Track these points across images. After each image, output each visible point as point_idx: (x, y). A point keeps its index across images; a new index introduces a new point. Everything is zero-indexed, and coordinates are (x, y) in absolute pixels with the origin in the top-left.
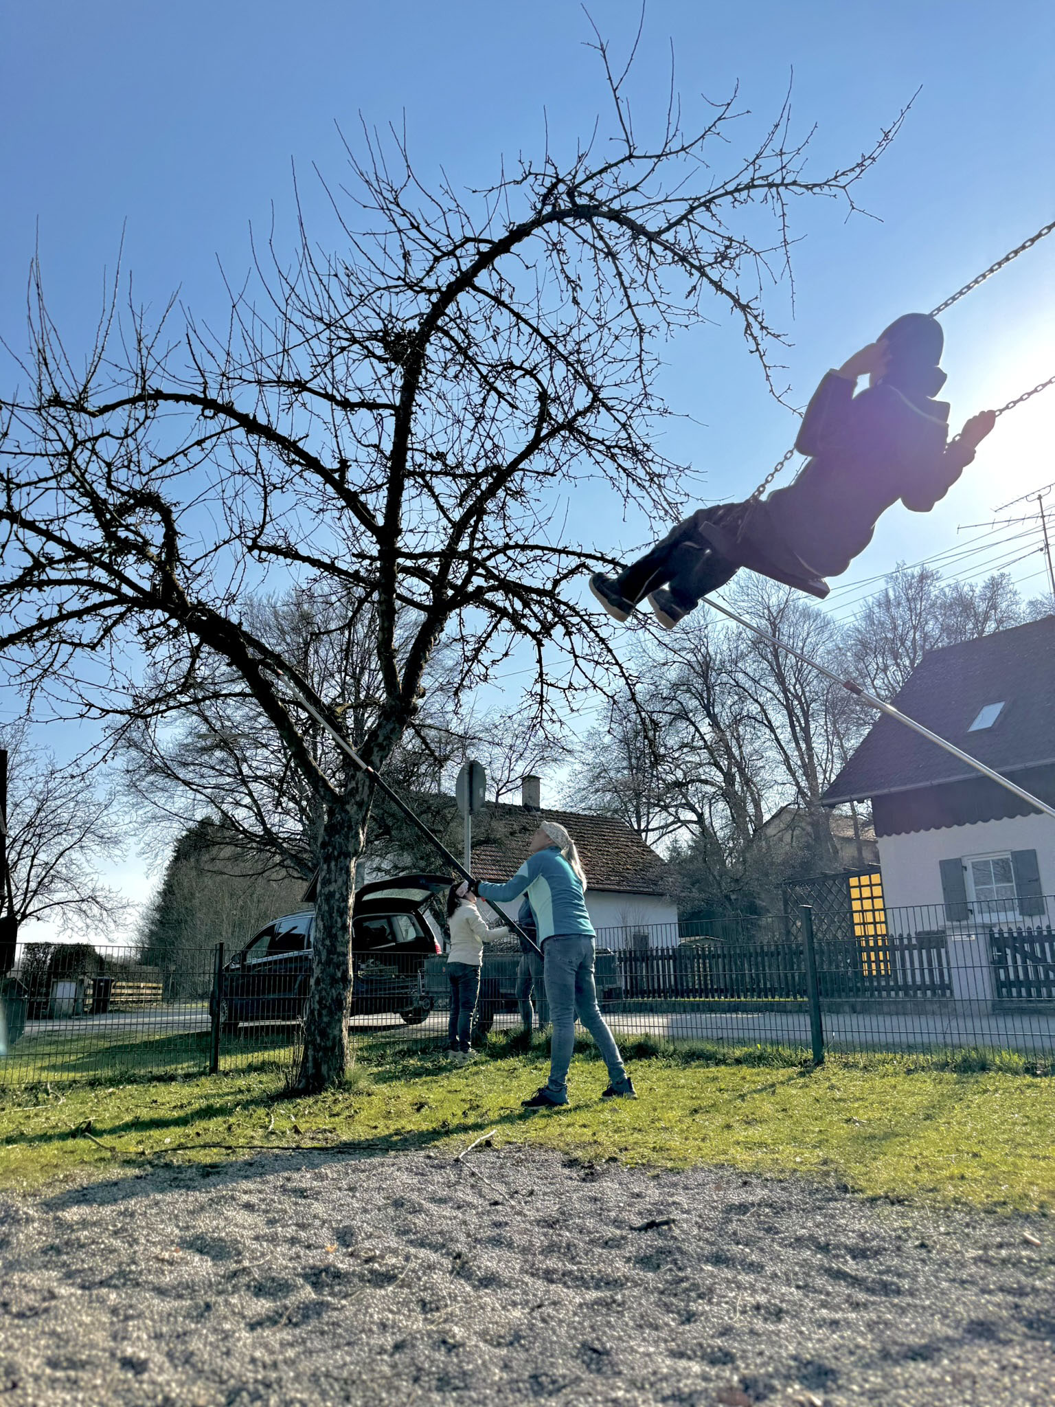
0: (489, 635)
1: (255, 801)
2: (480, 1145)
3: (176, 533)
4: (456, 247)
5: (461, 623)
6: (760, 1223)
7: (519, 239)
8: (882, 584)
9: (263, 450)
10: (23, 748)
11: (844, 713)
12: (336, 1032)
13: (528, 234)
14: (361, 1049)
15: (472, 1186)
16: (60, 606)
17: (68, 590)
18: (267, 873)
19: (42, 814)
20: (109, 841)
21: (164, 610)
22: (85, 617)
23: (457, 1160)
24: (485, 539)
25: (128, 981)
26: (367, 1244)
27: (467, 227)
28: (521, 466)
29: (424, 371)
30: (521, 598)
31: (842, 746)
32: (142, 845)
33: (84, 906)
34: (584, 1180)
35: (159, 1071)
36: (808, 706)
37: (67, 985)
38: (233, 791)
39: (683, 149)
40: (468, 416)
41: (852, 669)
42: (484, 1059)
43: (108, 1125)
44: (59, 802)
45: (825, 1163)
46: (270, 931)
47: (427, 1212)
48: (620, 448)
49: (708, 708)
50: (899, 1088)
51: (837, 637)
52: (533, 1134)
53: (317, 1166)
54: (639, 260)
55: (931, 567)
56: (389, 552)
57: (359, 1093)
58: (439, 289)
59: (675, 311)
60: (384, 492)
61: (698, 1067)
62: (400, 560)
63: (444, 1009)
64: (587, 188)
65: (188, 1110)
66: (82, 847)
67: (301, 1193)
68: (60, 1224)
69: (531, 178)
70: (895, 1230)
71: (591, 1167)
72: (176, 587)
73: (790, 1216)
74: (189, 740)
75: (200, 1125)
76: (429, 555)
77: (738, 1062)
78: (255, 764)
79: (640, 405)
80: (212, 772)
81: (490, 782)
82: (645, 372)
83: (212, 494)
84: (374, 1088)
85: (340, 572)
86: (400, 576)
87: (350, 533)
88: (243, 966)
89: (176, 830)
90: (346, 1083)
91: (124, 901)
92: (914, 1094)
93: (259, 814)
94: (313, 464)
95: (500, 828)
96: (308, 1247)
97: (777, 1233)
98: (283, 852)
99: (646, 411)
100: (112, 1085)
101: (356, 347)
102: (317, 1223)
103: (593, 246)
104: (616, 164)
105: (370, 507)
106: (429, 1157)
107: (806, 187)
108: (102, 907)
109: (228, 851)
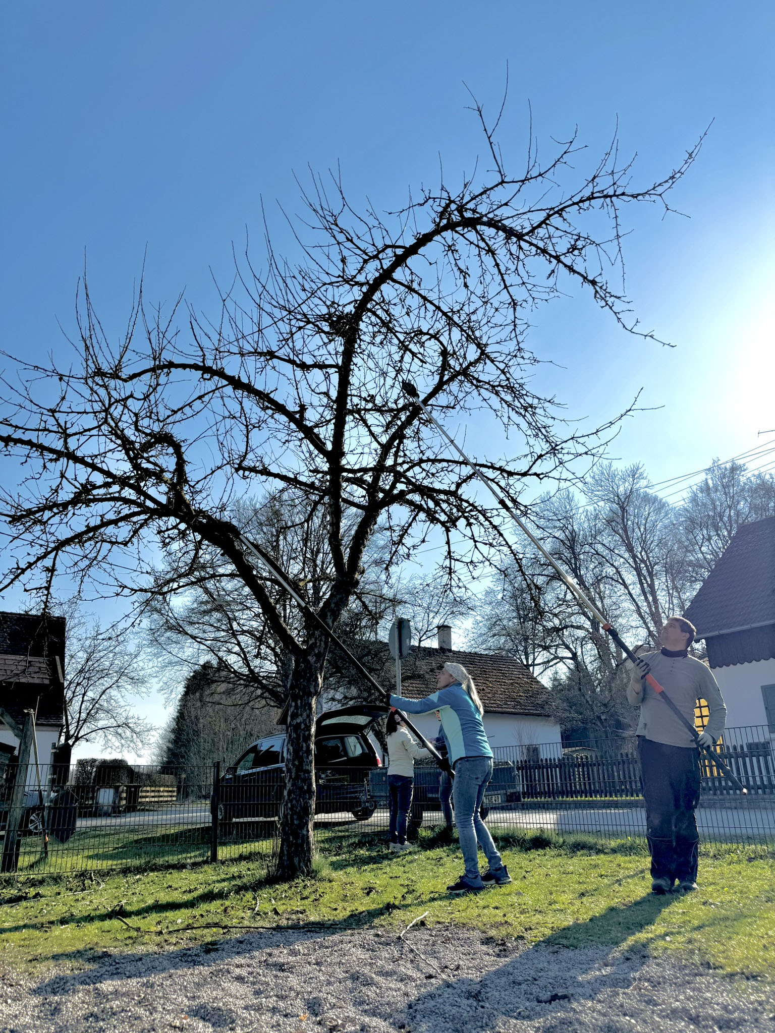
0: (410, 525)
1: (242, 649)
2: (417, 925)
3: (184, 462)
4: (379, 252)
5: (389, 517)
6: (641, 995)
7: (424, 245)
8: (703, 476)
9: (245, 401)
10: (76, 615)
11: (680, 572)
12: (305, 832)
13: (430, 240)
14: (323, 842)
15: (412, 961)
16: (102, 516)
17: (108, 505)
18: (251, 704)
19: (90, 663)
20: (137, 681)
21: (176, 517)
22: (120, 524)
23: (399, 938)
24: (405, 455)
25: (150, 786)
26: (331, 1014)
27: (387, 238)
28: (430, 403)
29: (358, 341)
30: (433, 499)
31: (680, 598)
32: (161, 684)
33: (120, 730)
34: (498, 956)
35: (173, 859)
36: (652, 568)
37: (107, 790)
38: (226, 642)
39: (540, 175)
40: (391, 369)
41: (684, 539)
42: (416, 850)
43: (134, 908)
44: (102, 654)
45: (690, 941)
46: (254, 749)
47: (376, 985)
48: (502, 386)
49: (575, 571)
50: (744, 874)
51: (671, 515)
52: (457, 914)
53: (291, 944)
54: (511, 254)
55: (740, 462)
56: (336, 469)
57: (322, 880)
58: (367, 283)
59: (539, 289)
60: (331, 426)
61: (582, 855)
62: (345, 474)
63: (384, 807)
64: (471, 205)
65: (196, 894)
66: (118, 686)
67: (281, 967)
68: (99, 993)
69: (431, 201)
70: (752, 1003)
71: (504, 944)
72: (184, 500)
73: (665, 990)
74: (195, 605)
75: (204, 907)
76: (365, 470)
77: (614, 851)
78: (242, 622)
79: (515, 356)
80: (211, 629)
81: (413, 631)
82: (518, 332)
83: (209, 432)
84: (334, 875)
85: (301, 483)
86: (344, 484)
87: (307, 455)
88: (235, 776)
89: (186, 672)
90: (313, 871)
91: (149, 726)
92: (756, 879)
93: (245, 659)
94: (280, 408)
95: (423, 666)
96: (286, 1016)
97: (656, 1005)
98: (263, 687)
99: (521, 361)
100: (139, 873)
101: (310, 326)
102: (293, 994)
103: (478, 246)
104: (492, 188)
105: (322, 436)
106: (377, 935)
107: (632, 196)
108: (133, 731)
109: (223, 687)
